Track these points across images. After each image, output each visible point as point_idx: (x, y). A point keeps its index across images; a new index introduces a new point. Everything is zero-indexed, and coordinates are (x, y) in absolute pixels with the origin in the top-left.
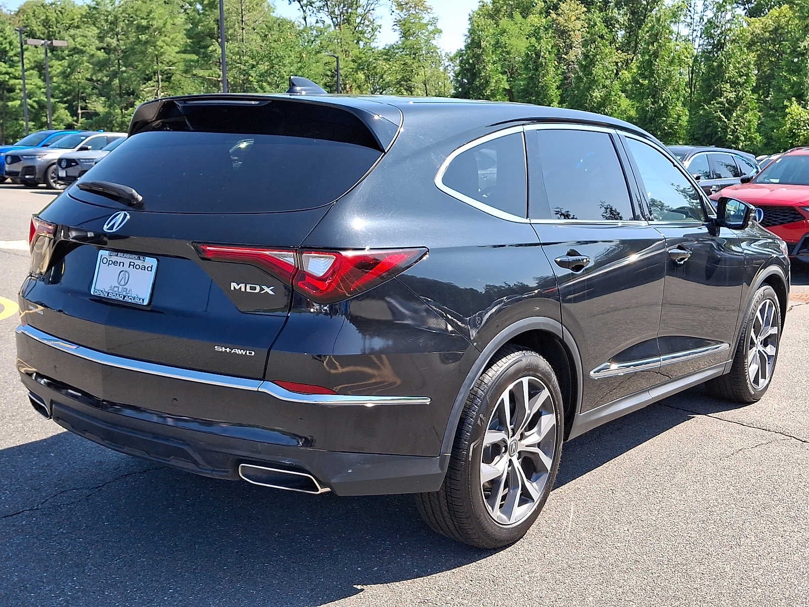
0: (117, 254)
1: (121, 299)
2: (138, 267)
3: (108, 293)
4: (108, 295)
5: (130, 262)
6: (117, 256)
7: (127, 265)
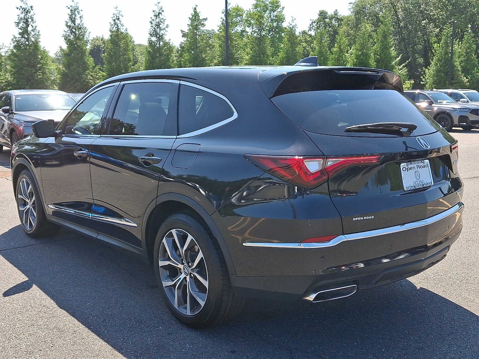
0: (411, 163)
1: (422, 187)
2: (421, 167)
3: (415, 186)
4: (415, 188)
5: (417, 166)
6: (411, 164)
7: (416, 168)
